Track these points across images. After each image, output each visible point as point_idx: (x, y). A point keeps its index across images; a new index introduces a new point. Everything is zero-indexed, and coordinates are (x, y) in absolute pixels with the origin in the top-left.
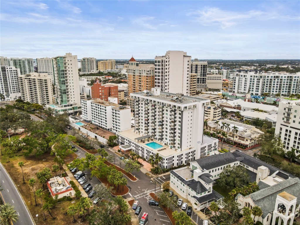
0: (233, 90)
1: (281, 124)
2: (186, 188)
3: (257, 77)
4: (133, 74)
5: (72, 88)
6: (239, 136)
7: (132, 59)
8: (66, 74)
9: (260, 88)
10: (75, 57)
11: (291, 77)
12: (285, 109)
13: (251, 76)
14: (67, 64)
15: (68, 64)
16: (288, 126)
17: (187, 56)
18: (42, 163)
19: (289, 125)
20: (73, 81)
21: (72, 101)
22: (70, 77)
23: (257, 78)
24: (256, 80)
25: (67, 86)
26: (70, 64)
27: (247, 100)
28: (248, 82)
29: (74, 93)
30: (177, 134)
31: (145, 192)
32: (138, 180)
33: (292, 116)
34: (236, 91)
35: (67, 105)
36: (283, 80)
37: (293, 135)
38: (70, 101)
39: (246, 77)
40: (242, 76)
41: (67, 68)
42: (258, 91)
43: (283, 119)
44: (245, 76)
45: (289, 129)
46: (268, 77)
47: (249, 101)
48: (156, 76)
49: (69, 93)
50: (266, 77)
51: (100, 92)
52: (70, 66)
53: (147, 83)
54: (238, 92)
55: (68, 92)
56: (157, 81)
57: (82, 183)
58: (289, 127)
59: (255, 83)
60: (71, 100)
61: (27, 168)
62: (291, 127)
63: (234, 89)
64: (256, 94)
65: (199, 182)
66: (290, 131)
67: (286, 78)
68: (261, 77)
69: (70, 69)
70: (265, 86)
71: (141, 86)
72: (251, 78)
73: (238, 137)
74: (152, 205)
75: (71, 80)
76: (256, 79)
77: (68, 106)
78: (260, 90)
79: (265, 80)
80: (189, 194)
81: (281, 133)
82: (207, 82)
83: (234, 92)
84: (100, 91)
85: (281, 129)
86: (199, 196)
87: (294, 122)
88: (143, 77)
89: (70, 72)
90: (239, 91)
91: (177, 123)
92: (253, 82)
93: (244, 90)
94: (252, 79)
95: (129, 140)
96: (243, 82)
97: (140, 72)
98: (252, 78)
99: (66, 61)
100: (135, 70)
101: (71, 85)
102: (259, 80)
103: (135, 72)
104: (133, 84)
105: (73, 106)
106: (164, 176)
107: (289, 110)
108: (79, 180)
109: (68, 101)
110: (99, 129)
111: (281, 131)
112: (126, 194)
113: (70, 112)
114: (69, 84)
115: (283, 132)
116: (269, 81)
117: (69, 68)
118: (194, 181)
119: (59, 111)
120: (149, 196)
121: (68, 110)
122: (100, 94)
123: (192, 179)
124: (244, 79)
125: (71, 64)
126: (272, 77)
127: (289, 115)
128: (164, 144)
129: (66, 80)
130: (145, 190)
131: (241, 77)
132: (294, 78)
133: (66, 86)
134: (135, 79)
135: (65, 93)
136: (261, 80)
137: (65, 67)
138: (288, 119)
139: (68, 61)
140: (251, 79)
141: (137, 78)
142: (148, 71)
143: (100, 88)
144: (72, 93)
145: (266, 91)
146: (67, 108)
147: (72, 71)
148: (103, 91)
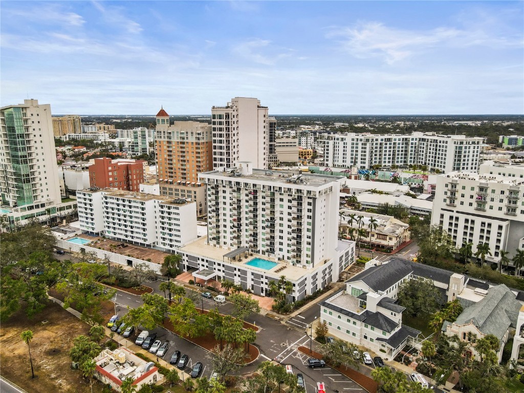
0: (326, 162)
1: (442, 209)
2: (359, 328)
3: (361, 140)
4: (166, 139)
5: (42, 170)
6: (377, 234)
7: (162, 113)
8: (28, 142)
9: (367, 157)
10: (47, 108)
11: (406, 139)
12: (447, 186)
13: (353, 140)
14: (30, 122)
15: (33, 122)
16: (453, 211)
17: (263, 107)
18: (45, 329)
19: (455, 210)
20: (43, 157)
21: (43, 197)
22: (36, 148)
23: (363, 142)
24: (360, 146)
25: (32, 167)
26: (36, 122)
27: (353, 177)
28: (349, 149)
29: (46, 181)
30: (305, 240)
31: (289, 348)
32: (261, 328)
33: (458, 195)
34: (330, 163)
35: (34, 204)
36: (397, 144)
37: (461, 223)
38: (39, 197)
39: (344, 141)
40: (338, 139)
41: (31, 130)
42: (364, 163)
43: (445, 200)
44: (342, 139)
45: (455, 215)
46: (377, 140)
47: (356, 178)
48: (215, 141)
49: (37, 180)
50: (374, 140)
51: (111, 176)
52: (35, 126)
53: (198, 155)
54: (334, 166)
55: (34, 179)
56: (217, 151)
57: (160, 353)
58: (455, 212)
59: (360, 149)
60: (42, 194)
61: (17, 345)
62: (458, 212)
63: (327, 160)
64: (361, 167)
65: (378, 313)
66: (457, 219)
67: (401, 142)
68: (367, 140)
69: (37, 133)
70: (374, 155)
71: (184, 161)
72: (353, 142)
73: (376, 236)
74: (315, 367)
75: (40, 154)
76: (360, 143)
77: (37, 207)
78: (367, 161)
79: (373, 144)
80: (366, 337)
81: (442, 222)
82: (277, 150)
83: (327, 165)
84: (110, 174)
85: (442, 216)
86: (388, 336)
87: (462, 203)
88: (190, 145)
89: (38, 139)
90: (335, 163)
91: (305, 220)
92: (357, 148)
93: (343, 161)
94: (355, 144)
95: (209, 259)
96: (341, 149)
97: (182, 136)
98: (355, 142)
99: (29, 115)
100: (170, 133)
101: (41, 163)
102: (365, 144)
103: (172, 135)
104: (168, 158)
105: (47, 207)
106: (299, 314)
107: (452, 187)
108: (153, 349)
109: (36, 197)
110: (127, 246)
111: (442, 220)
112: (257, 358)
113: (43, 218)
114: (35, 162)
115: (446, 221)
116: (379, 146)
117: (34, 129)
118: (370, 314)
119: (18, 219)
120: (299, 353)
121: (37, 216)
122: (111, 179)
123: (365, 310)
124: (341, 144)
125: (39, 122)
126: (382, 140)
127: (453, 193)
128: (276, 260)
129: (30, 155)
130: (285, 344)
131: (338, 141)
132: (411, 141)
133: (30, 166)
134: (170, 149)
135: (28, 181)
136: (368, 146)
137: (27, 128)
138: (452, 200)
139: (32, 115)
140: (353, 144)
141: (174, 148)
142: (199, 134)
143: (110, 168)
144: (43, 181)
145: (375, 162)
146: (35, 211)
147: (40, 135)
148: (116, 173)
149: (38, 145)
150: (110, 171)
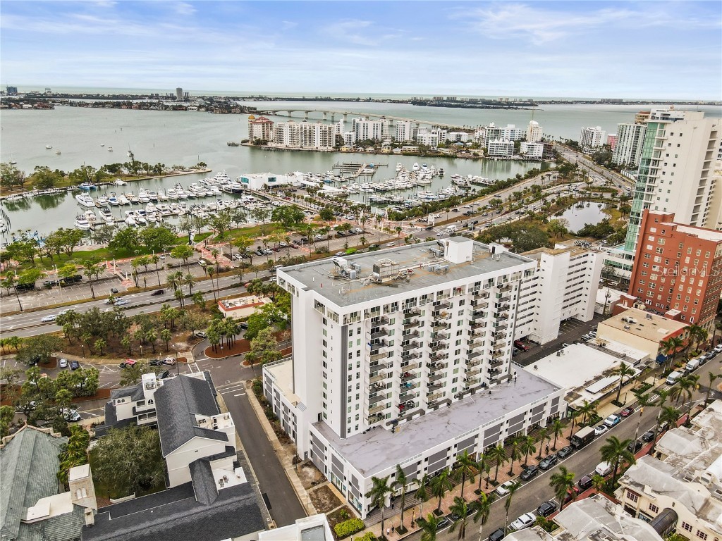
8: (654, 171)
10: (698, 125)
14: (666, 144)
15: (670, 144)
22: (662, 182)
25: (647, 206)
26: (674, 145)
41: (663, 155)
51: (651, 243)
52: (672, 151)
69: (670, 161)
75: (665, 191)
89: (669, 169)
99: (668, 134)
114: (654, 200)
117: (668, 155)
122: (649, 247)
125: (678, 145)
129: (651, 189)
133: (645, 203)
135: (637, 222)
137: (659, 152)
139: (672, 134)
143: (653, 230)
147: (674, 165)
148: (662, 241)
149: (667, 178)
150: (652, 234)
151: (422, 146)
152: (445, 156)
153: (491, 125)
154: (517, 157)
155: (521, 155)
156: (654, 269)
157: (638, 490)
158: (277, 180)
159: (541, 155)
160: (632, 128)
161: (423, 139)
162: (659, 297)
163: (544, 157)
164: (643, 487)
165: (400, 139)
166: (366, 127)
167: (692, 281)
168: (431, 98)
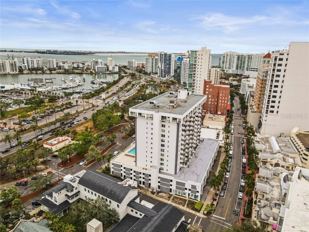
5: (198, 82)
8: (195, 68)
10: (207, 51)
14: (197, 58)
15: (199, 58)
20: (200, 76)
25: (194, 80)
41: (197, 62)
52: (200, 60)
55: (194, 86)
69: (200, 64)
84: (207, 89)
89: (199, 67)
99: (198, 55)
101: (198, 79)
114: (196, 78)
125: (202, 59)
129: (194, 74)
135: (191, 87)
137: (195, 61)
139: (199, 55)
144: (198, 88)
147: (201, 65)
148: (211, 90)
149: (199, 70)
150: (207, 88)
151: (65, 69)
152: (78, 73)
153: (94, 60)
154: (108, 72)
155: (110, 71)
156: (209, 100)
157: (266, 161)
158: (5, 87)
159: (118, 71)
160: (150, 59)
161: (64, 66)
162: (212, 109)
163: (119, 72)
164: (267, 160)
165: (52, 67)
166: (33, 62)
167: (223, 102)
168: (45, 51)
